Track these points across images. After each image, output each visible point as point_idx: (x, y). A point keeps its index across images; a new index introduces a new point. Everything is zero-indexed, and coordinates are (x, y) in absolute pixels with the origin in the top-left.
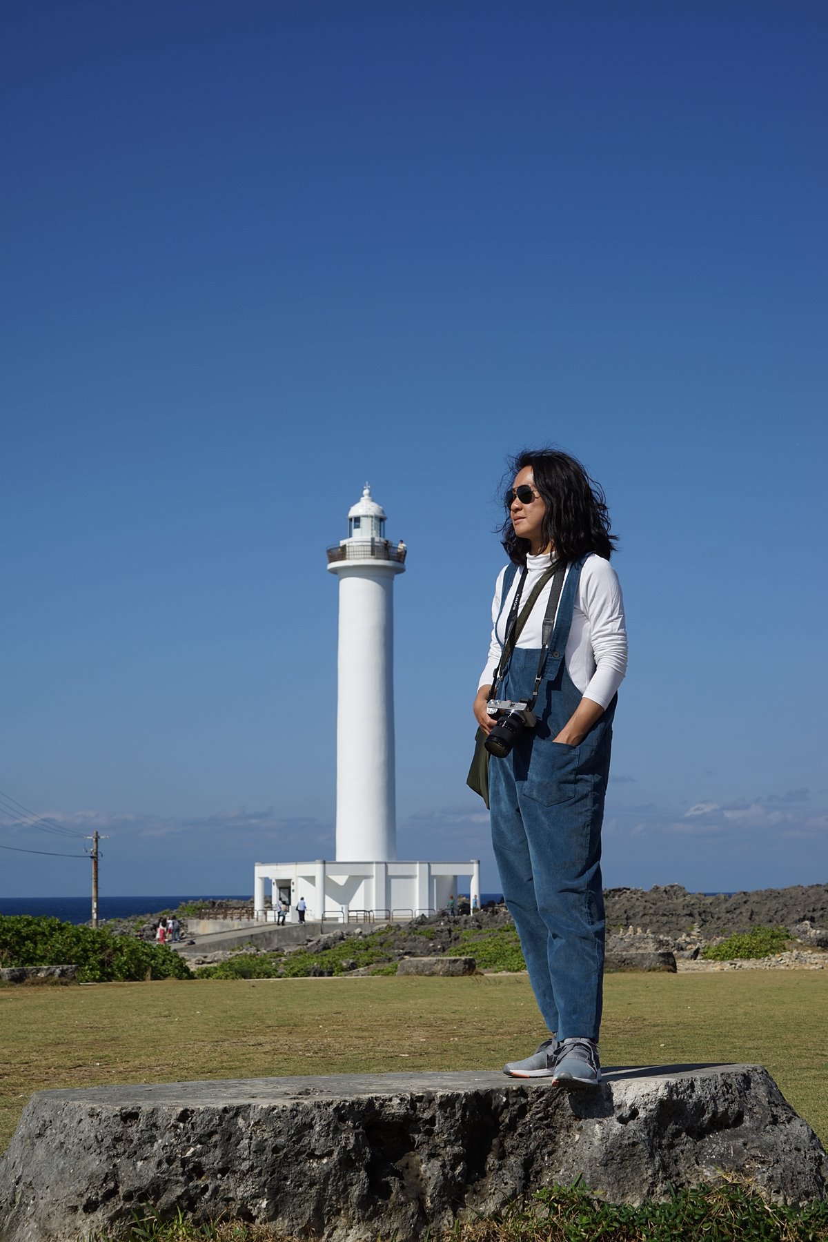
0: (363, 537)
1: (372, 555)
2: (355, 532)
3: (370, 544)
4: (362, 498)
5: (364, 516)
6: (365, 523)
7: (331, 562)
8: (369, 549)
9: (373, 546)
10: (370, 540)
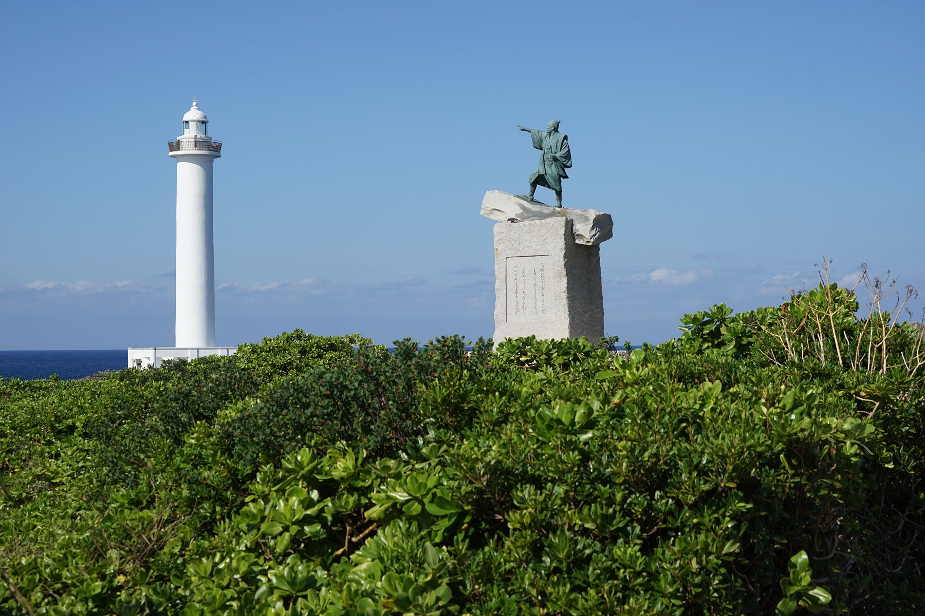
0: (190, 135)
1: (195, 147)
2: (186, 131)
3: (193, 140)
4: (191, 108)
5: (191, 121)
6: (192, 125)
7: (171, 151)
8: (193, 143)
9: (195, 142)
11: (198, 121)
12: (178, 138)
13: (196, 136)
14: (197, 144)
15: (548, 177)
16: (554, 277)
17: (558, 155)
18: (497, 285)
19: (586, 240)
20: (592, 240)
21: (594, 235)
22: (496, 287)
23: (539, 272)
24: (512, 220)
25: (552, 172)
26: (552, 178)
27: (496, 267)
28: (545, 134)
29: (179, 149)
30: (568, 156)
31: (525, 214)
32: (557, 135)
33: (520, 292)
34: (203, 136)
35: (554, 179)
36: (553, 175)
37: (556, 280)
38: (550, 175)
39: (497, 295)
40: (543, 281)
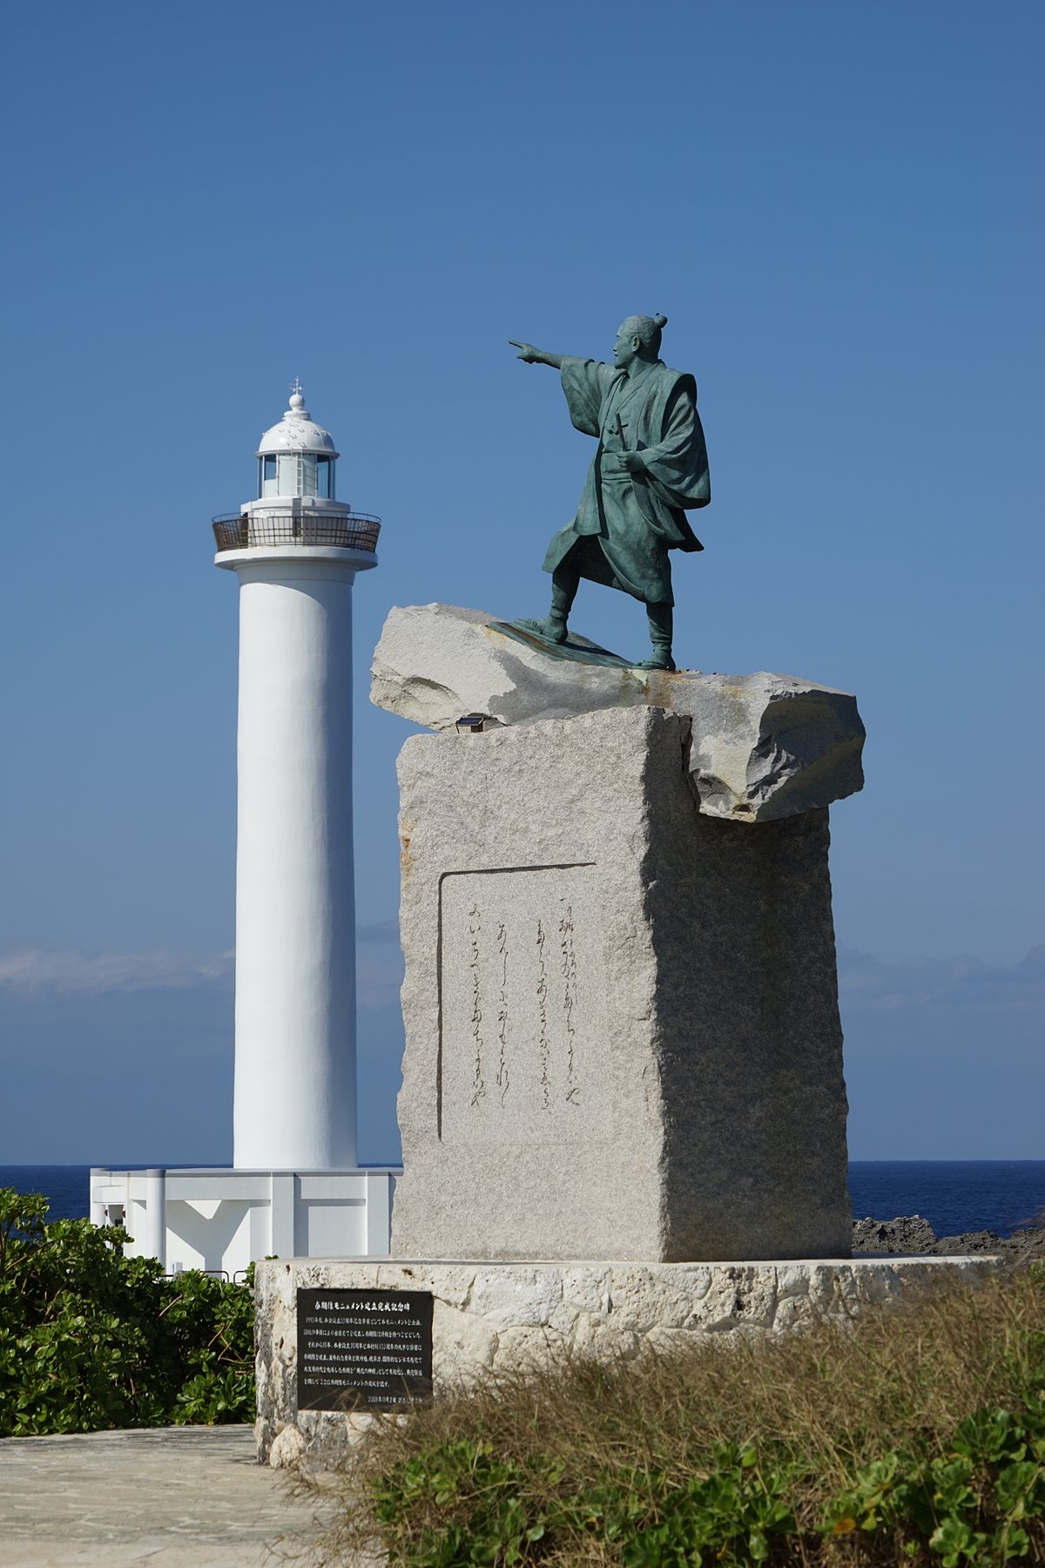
0: (281, 497)
1: (295, 535)
2: (268, 485)
3: (290, 513)
4: (286, 414)
5: (284, 453)
6: (287, 468)
7: (221, 549)
8: (289, 523)
9: (296, 519)
10: (291, 504)
11: (306, 454)
12: (245, 508)
13: (297, 502)
14: (303, 524)
15: (613, 548)
16: (607, 958)
17: (648, 456)
18: (408, 989)
19: (735, 802)
20: (757, 801)
21: (769, 780)
22: (404, 995)
23: (554, 936)
24: (476, 723)
25: (629, 526)
26: (628, 547)
27: (404, 913)
28: (610, 372)
29: (244, 544)
30: (693, 459)
31: (525, 697)
32: (654, 373)
33: (489, 1013)
34: (320, 501)
35: (636, 552)
36: (632, 538)
37: (615, 966)
38: (621, 538)
39: (408, 1031)
40: (569, 972)
